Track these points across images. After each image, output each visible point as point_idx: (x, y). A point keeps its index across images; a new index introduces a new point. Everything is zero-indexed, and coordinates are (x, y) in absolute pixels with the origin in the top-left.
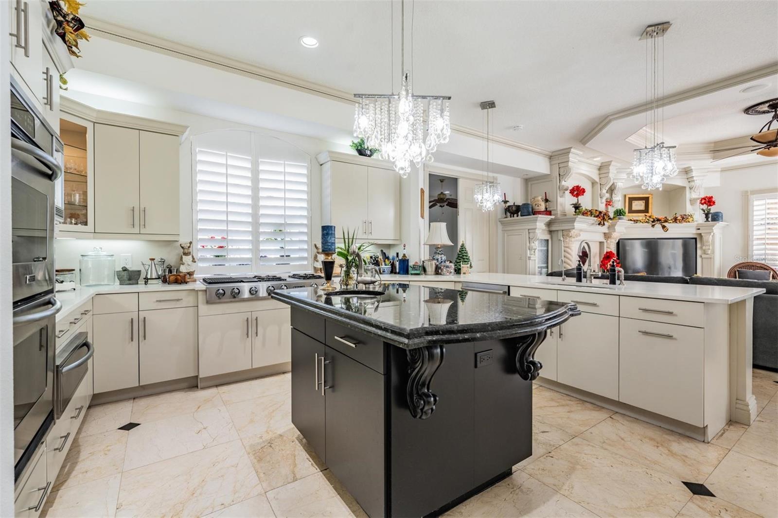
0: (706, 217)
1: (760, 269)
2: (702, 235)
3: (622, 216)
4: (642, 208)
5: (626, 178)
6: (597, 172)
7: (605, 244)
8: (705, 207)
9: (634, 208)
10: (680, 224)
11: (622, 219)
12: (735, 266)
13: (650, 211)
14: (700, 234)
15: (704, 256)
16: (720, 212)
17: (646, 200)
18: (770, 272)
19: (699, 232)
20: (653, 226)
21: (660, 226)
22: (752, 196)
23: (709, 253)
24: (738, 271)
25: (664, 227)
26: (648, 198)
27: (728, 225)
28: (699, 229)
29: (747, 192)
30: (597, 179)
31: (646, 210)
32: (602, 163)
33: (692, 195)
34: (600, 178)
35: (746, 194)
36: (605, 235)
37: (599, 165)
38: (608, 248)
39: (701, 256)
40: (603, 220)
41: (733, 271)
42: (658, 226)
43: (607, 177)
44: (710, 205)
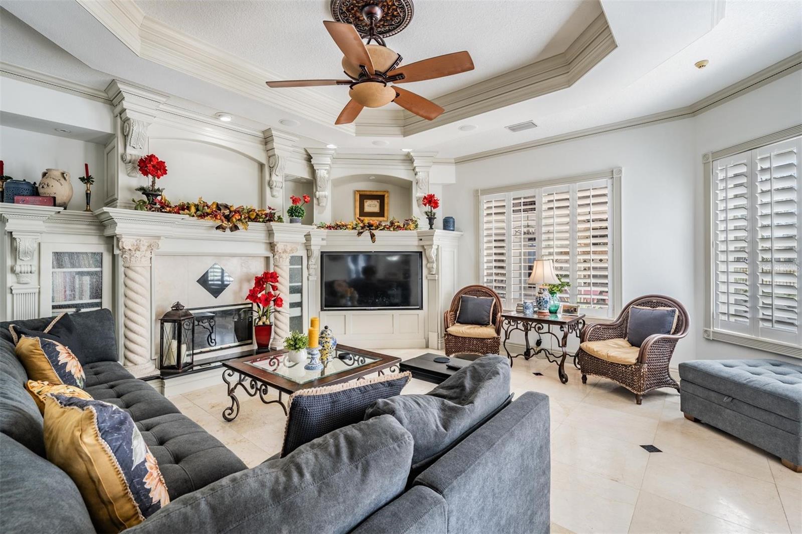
0: (429, 224)
1: (485, 296)
2: (425, 248)
3: (297, 218)
4: (376, 209)
5: (329, 163)
6: (261, 147)
7: (272, 260)
8: (428, 208)
9: (367, 209)
10: (393, 232)
11: (297, 222)
13: (386, 214)
14: (423, 246)
15: (430, 277)
16: (452, 218)
17: (381, 198)
18: (493, 300)
19: (422, 243)
20: (360, 234)
21: (369, 233)
22: (482, 196)
23: (434, 273)
24: (462, 297)
25: (373, 236)
26: (384, 196)
27: (462, 235)
28: (421, 240)
29: (477, 191)
30: (263, 160)
31: (381, 213)
32: (264, 132)
33: (418, 193)
34: (269, 157)
35: (477, 194)
36: (272, 246)
37: (261, 135)
38: (277, 266)
39: (427, 278)
40: (228, 221)
41: (458, 298)
42: (367, 234)
43: (274, 155)
44: (435, 208)
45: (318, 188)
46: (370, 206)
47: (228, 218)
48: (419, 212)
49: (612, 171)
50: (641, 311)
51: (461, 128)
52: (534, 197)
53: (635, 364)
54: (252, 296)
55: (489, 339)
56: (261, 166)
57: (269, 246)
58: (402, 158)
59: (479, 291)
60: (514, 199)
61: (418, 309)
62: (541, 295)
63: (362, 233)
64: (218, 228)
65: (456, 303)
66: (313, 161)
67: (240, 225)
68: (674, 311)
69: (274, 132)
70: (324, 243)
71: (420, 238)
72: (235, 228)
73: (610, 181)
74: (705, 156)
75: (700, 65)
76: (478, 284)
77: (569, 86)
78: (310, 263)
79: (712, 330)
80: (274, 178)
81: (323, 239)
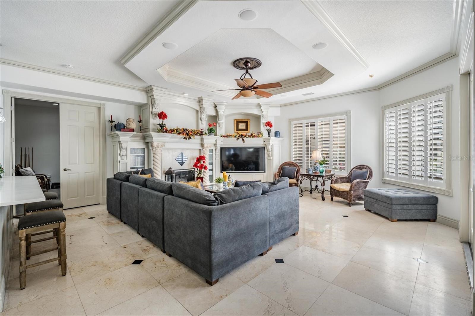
0: (268, 134)
1: (293, 166)
2: (266, 145)
3: (211, 133)
4: (244, 128)
5: (224, 108)
6: (198, 104)
7: (202, 150)
8: (268, 127)
9: (240, 128)
10: (252, 138)
11: (212, 135)
12: (282, 164)
13: (249, 130)
14: (265, 144)
15: (269, 158)
16: (278, 131)
17: (246, 123)
18: (296, 168)
19: (265, 143)
20: (238, 139)
22: (292, 122)
23: (271, 156)
24: (283, 167)
25: (243, 140)
26: (247, 122)
28: (265, 141)
29: (290, 119)
30: (198, 109)
31: (246, 129)
33: (263, 121)
34: (200, 108)
35: (290, 121)
36: (202, 145)
37: (198, 99)
38: (204, 153)
39: (267, 158)
40: (188, 135)
41: (281, 167)
42: (241, 139)
43: (203, 107)
44: (271, 127)
45: (219, 119)
46: (241, 126)
47: (188, 134)
48: (263, 129)
49: (347, 112)
50: (356, 171)
52: (315, 123)
54: (195, 165)
55: (294, 184)
56: (197, 111)
58: (256, 105)
59: (290, 164)
60: (306, 123)
61: (263, 172)
62: (315, 165)
63: (239, 139)
64: (184, 138)
65: (280, 169)
66: (217, 108)
67: (192, 137)
68: (368, 171)
69: (203, 98)
70: (222, 143)
71: (264, 141)
72: (190, 138)
73: (346, 116)
74: (382, 107)
75: (371, 76)
76: (290, 161)
77: (322, 84)
78: (216, 152)
79: (384, 178)
80: (203, 116)
81: (222, 142)
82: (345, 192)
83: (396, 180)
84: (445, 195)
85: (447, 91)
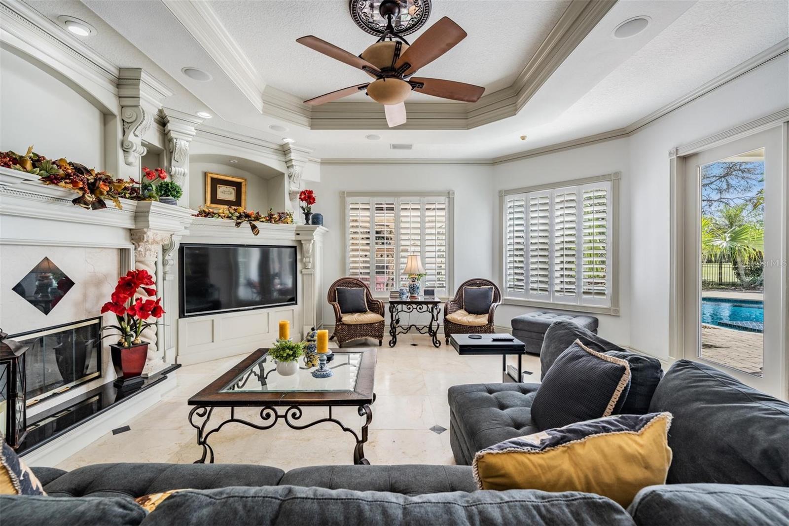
0: (306, 219)
1: (356, 287)
2: (303, 242)
3: (171, 197)
4: (232, 197)
7: (132, 253)
8: (304, 204)
9: (221, 197)
10: (275, 225)
12: (335, 283)
13: (243, 204)
14: (300, 241)
15: (305, 271)
16: (320, 214)
17: (238, 186)
18: (363, 290)
19: (299, 238)
20: (238, 224)
21: (249, 225)
22: (348, 198)
23: (310, 268)
24: (337, 289)
25: (254, 227)
26: (240, 184)
27: (327, 231)
28: (298, 234)
29: (344, 192)
30: (113, 108)
31: (238, 202)
32: (120, 69)
33: (291, 186)
34: (122, 107)
35: (343, 196)
36: (136, 236)
37: (115, 72)
39: (301, 272)
40: (92, 192)
41: (333, 290)
42: (246, 225)
43: (137, 106)
44: (310, 203)
45: (173, 161)
46: (224, 192)
47: (93, 188)
48: (294, 208)
49: (449, 193)
50: (472, 290)
51: (368, 137)
52: (392, 204)
53: (487, 325)
55: (377, 323)
57: (128, 234)
58: (277, 147)
59: (350, 282)
60: (377, 204)
61: (293, 304)
62: (414, 283)
63: (240, 223)
64: (75, 201)
65: (332, 294)
66: (169, 126)
67: (108, 203)
68: (492, 288)
70: (187, 233)
71: (298, 232)
72: (99, 204)
73: (447, 199)
74: (500, 192)
75: (523, 138)
76: (344, 277)
77: (468, 129)
78: (167, 257)
80: (131, 137)
81: (186, 228)
82: (478, 326)
83: (527, 299)
84: (610, 315)
85: (614, 178)
